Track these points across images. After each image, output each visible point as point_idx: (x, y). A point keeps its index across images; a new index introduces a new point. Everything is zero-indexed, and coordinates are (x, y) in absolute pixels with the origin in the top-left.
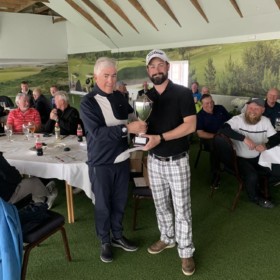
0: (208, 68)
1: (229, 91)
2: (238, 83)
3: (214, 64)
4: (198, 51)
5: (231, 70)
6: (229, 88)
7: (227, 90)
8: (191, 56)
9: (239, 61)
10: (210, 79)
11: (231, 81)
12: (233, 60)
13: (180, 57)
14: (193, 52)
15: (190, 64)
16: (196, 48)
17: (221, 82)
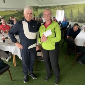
0: (70, 13)
1: (77, 21)
2: (81, 18)
3: (73, 11)
4: (67, 6)
5: (78, 14)
6: (77, 20)
7: (76, 20)
8: (65, 8)
9: (81, 10)
10: (71, 16)
11: (78, 17)
12: (80, 10)
13: (62, 8)
14: (66, 7)
15: (65, 11)
16: (67, 5)
17: (75, 17)
